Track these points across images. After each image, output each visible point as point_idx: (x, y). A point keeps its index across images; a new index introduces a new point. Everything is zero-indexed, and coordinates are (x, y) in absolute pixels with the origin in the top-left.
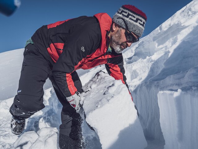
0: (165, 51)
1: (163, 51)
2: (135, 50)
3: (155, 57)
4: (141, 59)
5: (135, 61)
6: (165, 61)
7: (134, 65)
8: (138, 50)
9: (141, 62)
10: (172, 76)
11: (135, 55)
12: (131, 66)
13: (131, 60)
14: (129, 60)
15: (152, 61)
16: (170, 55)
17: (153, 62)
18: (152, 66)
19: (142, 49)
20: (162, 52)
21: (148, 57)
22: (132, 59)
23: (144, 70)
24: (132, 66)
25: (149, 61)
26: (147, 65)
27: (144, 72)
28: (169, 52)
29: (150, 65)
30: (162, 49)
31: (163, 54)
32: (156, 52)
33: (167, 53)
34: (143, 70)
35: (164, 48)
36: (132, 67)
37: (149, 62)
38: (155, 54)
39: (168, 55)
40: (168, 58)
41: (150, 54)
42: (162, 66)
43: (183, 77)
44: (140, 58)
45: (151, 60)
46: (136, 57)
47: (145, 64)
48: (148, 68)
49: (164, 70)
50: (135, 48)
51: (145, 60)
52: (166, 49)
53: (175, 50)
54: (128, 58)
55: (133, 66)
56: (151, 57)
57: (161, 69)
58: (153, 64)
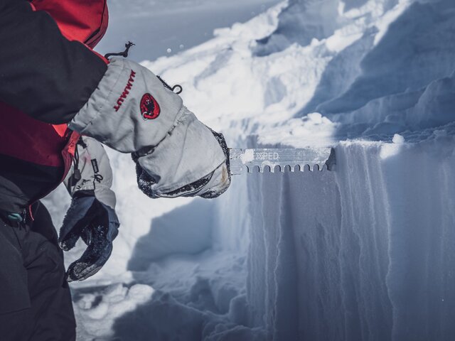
0: (365, 26)
1: (359, 26)
2: (280, 16)
3: (337, 42)
4: (295, 44)
5: (279, 50)
6: (364, 55)
7: (273, 62)
8: (288, 16)
9: (294, 54)
10: (381, 100)
11: (277, 32)
12: (264, 65)
13: (266, 47)
14: (261, 47)
15: (327, 54)
16: (378, 38)
17: (330, 58)
18: (327, 67)
19: (300, 16)
20: (356, 29)
21: (315, 42)
22: (270, 43)
23: (303, 78)
24: (267, 63)
25: (319, 52)
26: (312, 64)
27: (304, 84)
28: (375, 30)
29: (322, 65)
30: (357, 22)
31: (359, 36)
32: (339, 27)
33: (369, 33)
34: (300, 80)
35: (362, 20)
36: (268, 68)
37: (320, 56)
38: (338, 33)
39: (373, 39)
40: (372, 48)
41: (323, 33)
42: (356, 71)
43: (413, 105)
44: (292, 43)
45: (323, 51)
46: (281, 38)
47: (306, 61)
48: (316, 73)
49: (359, 84)
50: (280, 11)
51: (308, 50)
52: (368, 22)
53: (393, 27)
54: (257, 41)
55: (270, 63)
56: (324, 40)
57: (352, 80)
58: (331, 64)
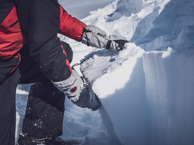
0: (154, 7)
1: (152, 7)
2: (117, 4)
3: (142, 14)
4: (124, 16)
5: (117, 19)
6: (154, 19)
7: (115, 24)
8: (121, 4)
9: (124, 20)
10: (162, 37)
11: (116, 11)
12: (111, 25)
13: (112, 17)
14: (110, 18)
15: (138, 19)
16: (160, 11)
17: (140, 21)
18: (138, 25)
19: (126, 4)
20: (151, 8)
21: (133, 15)
22: (113, 16)
23: (128, 30)
25: (135, 19)
26: (132, 24)
27: (128, 33)
28: (159, 8)
29: (136, 24)
30: (151, 5)
31: (152, 11)
32: (143, 8)
33: (156, 10)
34: (126, 31)
35: (153, 4)
36: (113, 26)
37: (135, 20)
38: (142, 10)
39: (158, 11)
40: (158, 15)
41: (136, 11)
42: (150, 26)
43: (176, 38)
44: (123, 15)
45: (136, 18)
46: (118, 13)
47: (129, 23)
48: (133, 27)
49: (152, 31)
50: (117, 2)
51: (130, 18)
52: (155, 5)
53: (166, 6)
54: (108, 15)
55: (113, 24)
56: (136, 14)
57: (149, 30)
58: (139, 23)
